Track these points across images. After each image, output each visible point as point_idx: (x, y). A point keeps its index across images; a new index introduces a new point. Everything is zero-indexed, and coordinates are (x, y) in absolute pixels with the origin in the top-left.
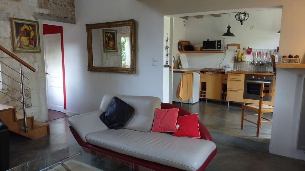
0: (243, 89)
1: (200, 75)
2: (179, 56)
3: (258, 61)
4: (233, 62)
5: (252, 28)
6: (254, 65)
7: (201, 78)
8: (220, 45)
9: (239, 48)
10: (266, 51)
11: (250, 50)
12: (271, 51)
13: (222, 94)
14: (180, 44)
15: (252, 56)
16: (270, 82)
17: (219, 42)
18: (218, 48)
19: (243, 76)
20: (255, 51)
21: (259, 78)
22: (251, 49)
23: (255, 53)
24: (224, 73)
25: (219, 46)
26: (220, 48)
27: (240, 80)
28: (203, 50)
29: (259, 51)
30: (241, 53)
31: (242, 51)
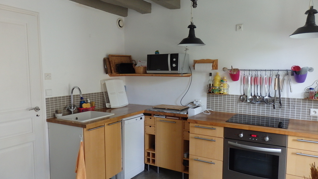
0: (221, 158)
1: (143, 120)
2: (105, 84)
3: (253, 95)
4: (206, 94)
5: (238, 27)
6: (245, 102)
7: (145, 126)
8: (176, 62)
9: (215, 67)
10: (268, 73)
11: (235, 73)
12: (279, 76)
13: (184, 160)
14: (107, 61)
15: (241, 84)
16: (279, 150)
17: (175, 56)
18: (173, 69)
19: (220, 132)
20: (247, 73)
21: (255, 138)
22: (238, 71)
23: (246, 77)
24: (185, 118)
25: (174, 65)
26: (176, 69)
27: (214, 139)
28: (148, 72)
29: (254, 75)
30: (219, 78)
31: (220, 73)
